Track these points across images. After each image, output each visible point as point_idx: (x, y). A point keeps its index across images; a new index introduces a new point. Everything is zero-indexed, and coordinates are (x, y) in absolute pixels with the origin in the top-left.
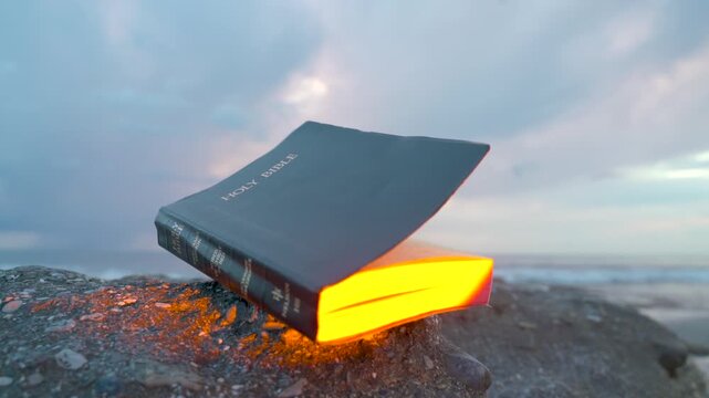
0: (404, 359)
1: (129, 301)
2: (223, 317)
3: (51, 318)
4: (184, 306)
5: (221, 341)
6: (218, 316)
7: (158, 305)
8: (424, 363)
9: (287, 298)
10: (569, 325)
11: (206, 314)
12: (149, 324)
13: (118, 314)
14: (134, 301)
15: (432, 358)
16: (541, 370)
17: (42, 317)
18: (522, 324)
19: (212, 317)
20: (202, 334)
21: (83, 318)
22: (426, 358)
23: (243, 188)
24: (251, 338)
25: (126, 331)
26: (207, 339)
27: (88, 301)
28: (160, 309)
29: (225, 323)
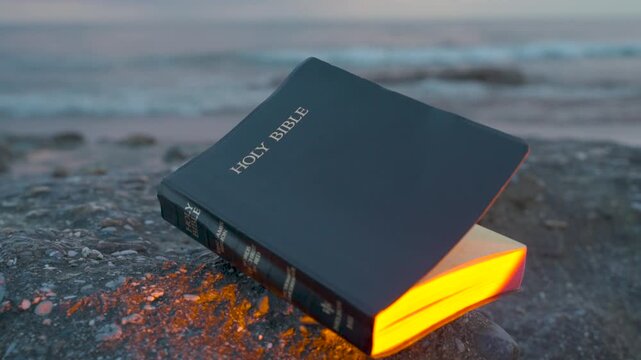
0: (438, 346)
1: (158, 294)
2: (255, 307)
3: (92, 322)
4: (212, 296)
5: (261, 337)
6: (249, 306)
7: (188, 297)
8: (456, 347)
9: (339, 313)
10: (608, 218)
11: (236, 305)
12: (188, 322)
13: (154, 314)
14: (162, 294)
15: (463, 340)
16: (569, 285)
17: (82, 322)
18: (550, 222)
19: (243, 307)
20: (240, 329)
21: (124, 321)
22: (458, 341)
23: (254, 156)
24: (290, 333)
25: (170, 333)
26: (245, 335)
27: (118, 299)
28: (191, 304)
29: (258, 314)
